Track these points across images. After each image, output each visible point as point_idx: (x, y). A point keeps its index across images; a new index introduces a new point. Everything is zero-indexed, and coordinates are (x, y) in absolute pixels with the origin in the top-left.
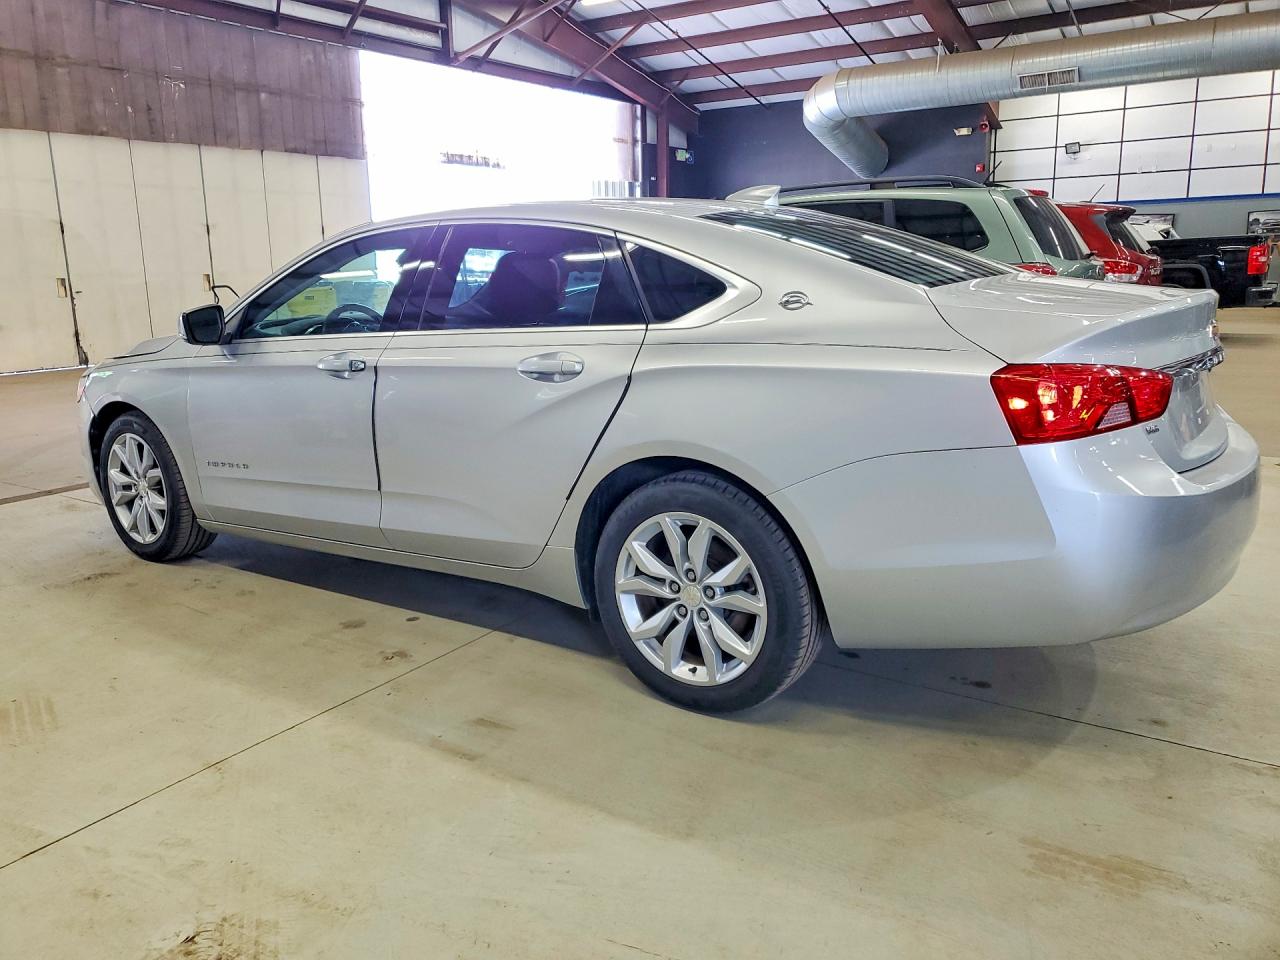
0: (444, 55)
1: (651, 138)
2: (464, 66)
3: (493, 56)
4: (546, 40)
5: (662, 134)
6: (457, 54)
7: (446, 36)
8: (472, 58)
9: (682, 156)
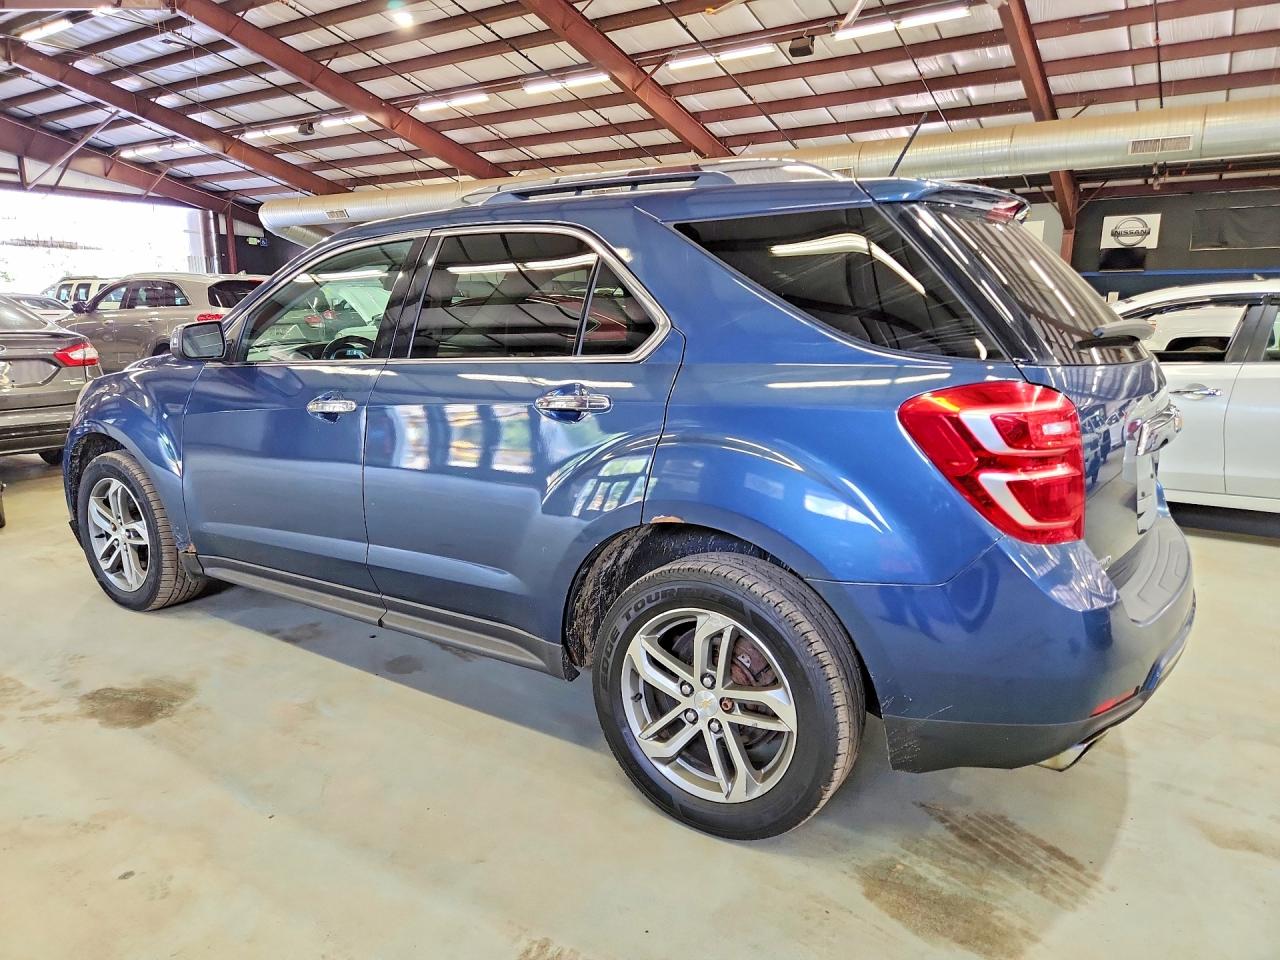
0: (22, 185)
1: (223, 231)
2: (32, 190)
3: (59, 185)
4: (106, 175)
5: (230, 227)
6: (28, 184)
7: (22, 176)
8: (38, 186)
9: (253, 242)
